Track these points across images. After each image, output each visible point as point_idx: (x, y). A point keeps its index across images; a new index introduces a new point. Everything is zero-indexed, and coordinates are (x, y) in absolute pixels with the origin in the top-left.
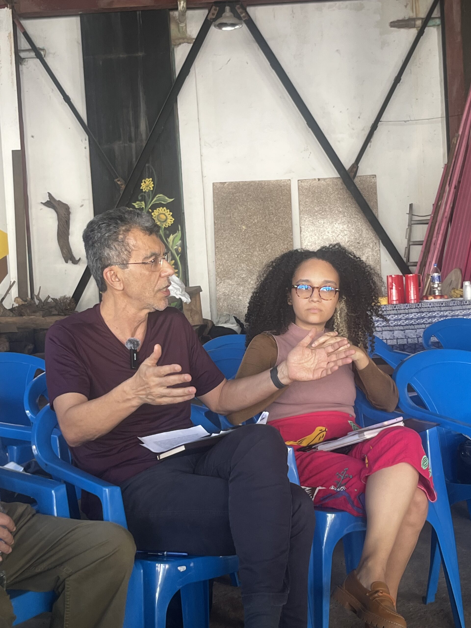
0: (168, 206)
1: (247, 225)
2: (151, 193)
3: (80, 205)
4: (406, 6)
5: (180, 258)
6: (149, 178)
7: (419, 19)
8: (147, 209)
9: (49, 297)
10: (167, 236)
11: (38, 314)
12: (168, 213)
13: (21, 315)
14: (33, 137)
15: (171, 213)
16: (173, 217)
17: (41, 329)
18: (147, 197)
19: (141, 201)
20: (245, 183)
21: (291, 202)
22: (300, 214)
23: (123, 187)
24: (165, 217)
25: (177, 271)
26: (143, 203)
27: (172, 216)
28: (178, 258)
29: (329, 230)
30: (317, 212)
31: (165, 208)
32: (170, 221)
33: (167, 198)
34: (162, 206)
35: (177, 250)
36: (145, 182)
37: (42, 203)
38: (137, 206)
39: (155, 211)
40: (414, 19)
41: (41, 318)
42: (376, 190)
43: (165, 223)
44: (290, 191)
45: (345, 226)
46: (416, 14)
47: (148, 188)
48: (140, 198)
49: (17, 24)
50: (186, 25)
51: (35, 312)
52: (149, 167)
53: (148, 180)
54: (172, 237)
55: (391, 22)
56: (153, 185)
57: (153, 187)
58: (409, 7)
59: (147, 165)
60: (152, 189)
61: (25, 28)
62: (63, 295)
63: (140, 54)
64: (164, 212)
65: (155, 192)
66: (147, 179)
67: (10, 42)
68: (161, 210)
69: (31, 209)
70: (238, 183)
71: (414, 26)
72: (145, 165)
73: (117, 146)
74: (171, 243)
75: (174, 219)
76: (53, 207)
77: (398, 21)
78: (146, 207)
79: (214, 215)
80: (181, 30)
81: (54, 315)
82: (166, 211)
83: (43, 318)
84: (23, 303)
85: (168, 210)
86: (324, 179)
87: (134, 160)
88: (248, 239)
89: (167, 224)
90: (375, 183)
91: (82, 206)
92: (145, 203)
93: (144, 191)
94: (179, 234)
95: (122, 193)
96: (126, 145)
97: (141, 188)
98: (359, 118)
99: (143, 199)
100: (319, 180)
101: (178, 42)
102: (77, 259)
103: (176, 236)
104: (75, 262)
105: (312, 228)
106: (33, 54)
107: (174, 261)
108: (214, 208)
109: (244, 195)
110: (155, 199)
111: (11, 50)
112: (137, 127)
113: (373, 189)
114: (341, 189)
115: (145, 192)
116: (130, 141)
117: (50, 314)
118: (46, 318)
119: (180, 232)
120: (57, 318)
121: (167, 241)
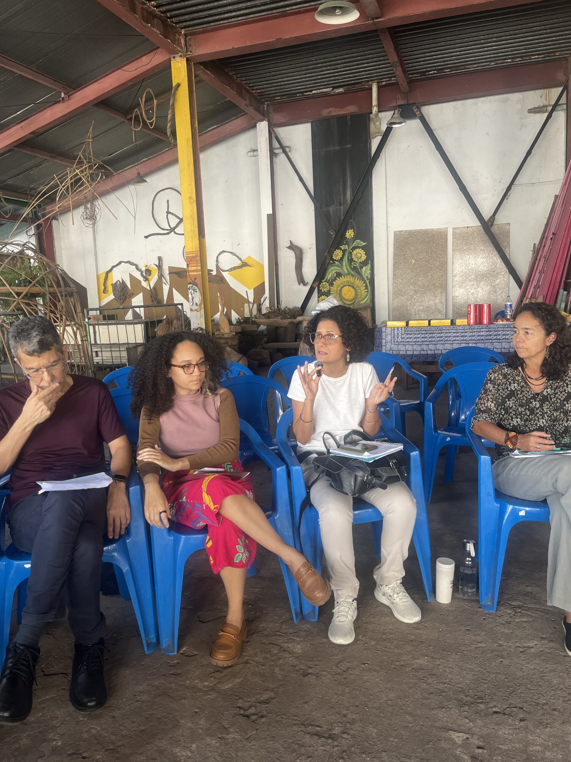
0: (363, 248)
1: (415, 260)
2: (352, 239)
3: (309, 249)
4: (541, 97)
5: (369, 282)
6: (351, 229)
7: (550, 105)
8: (349, 250)
9: (286, 307)
10: (361, 268)
12: (362, 252)
13: (269, 318)
14: (282, 204)
18: (349, 242)
19: (345, 245)
20: (416, 231)
21: (447, 243)
22: (453, 251)
23: (334, 236)
24: (360, 255)
25: (367, 290)
27: (365, 254)
28: (368, 282)
29: (473, 262)
30: (465, 250)
31: (360, 249)
32: (364, 257)
33: (362, 242)
34: (358, 247)
35: (367, 277)
36: (348, 232)
38: (343, 248)
39: (354, 251)
40: (546, 106)
42: (509, 234)
43: (360, 259)
44: (446, 235)
45: (484, 260)
46: (549, 102)
47: (351, 236)
48: (345, 243)
49: (271, 131)
50: (380, 123)
51: (277, 316)
52: (351, 222)
53: (351, 231)
54: (364, 268)
55: (529, 110)
57: (354, 235)
58: (544, 97)
60: (353, 237)
61: (277, 133)
62: (295, 306)
63: (348, 146)
64: (360, 252)
65: (355, 239)
67: (267, 144)
68: (358, 250)
69: (280, 251)
70: (411, 231)
71: (546, 111)
72: (349, 221)
73: (332, 209)
74: (364, 272)
75: (366, 257)
76: (293, 250)
77: (535, 108)
78: (348, 248)
79: (394, 253)
80: (377, 127)
84: (272, 310)
86: (472, 227)
87: (342, 217)
88: (415, 269)
89: (362, 260)
90: (509, 229)
92: (348, 246)
94: (369, 266)
95: (333, 239)
96: (337, 208)
97: (346, 236)
98: (500, 182)
99: (347, 243)
100: (468, 227)
101: (375, 135)
103: (367, 268)
104: (305, 284)
105: (460, 261)
106: (281, 151)
107: (365, 284)
108: (394, 248)
109: (415, 239)
110: (354, 243)
111: (267, 149)
112: (345, 195)
113: (507, 234)
114: (483, 234)
115: (348, 239)
116: (340, 205)
117: (286, 318)
118: (283, 320)
119: (370, 265)
120: (290, 320)
121: (361, 271)
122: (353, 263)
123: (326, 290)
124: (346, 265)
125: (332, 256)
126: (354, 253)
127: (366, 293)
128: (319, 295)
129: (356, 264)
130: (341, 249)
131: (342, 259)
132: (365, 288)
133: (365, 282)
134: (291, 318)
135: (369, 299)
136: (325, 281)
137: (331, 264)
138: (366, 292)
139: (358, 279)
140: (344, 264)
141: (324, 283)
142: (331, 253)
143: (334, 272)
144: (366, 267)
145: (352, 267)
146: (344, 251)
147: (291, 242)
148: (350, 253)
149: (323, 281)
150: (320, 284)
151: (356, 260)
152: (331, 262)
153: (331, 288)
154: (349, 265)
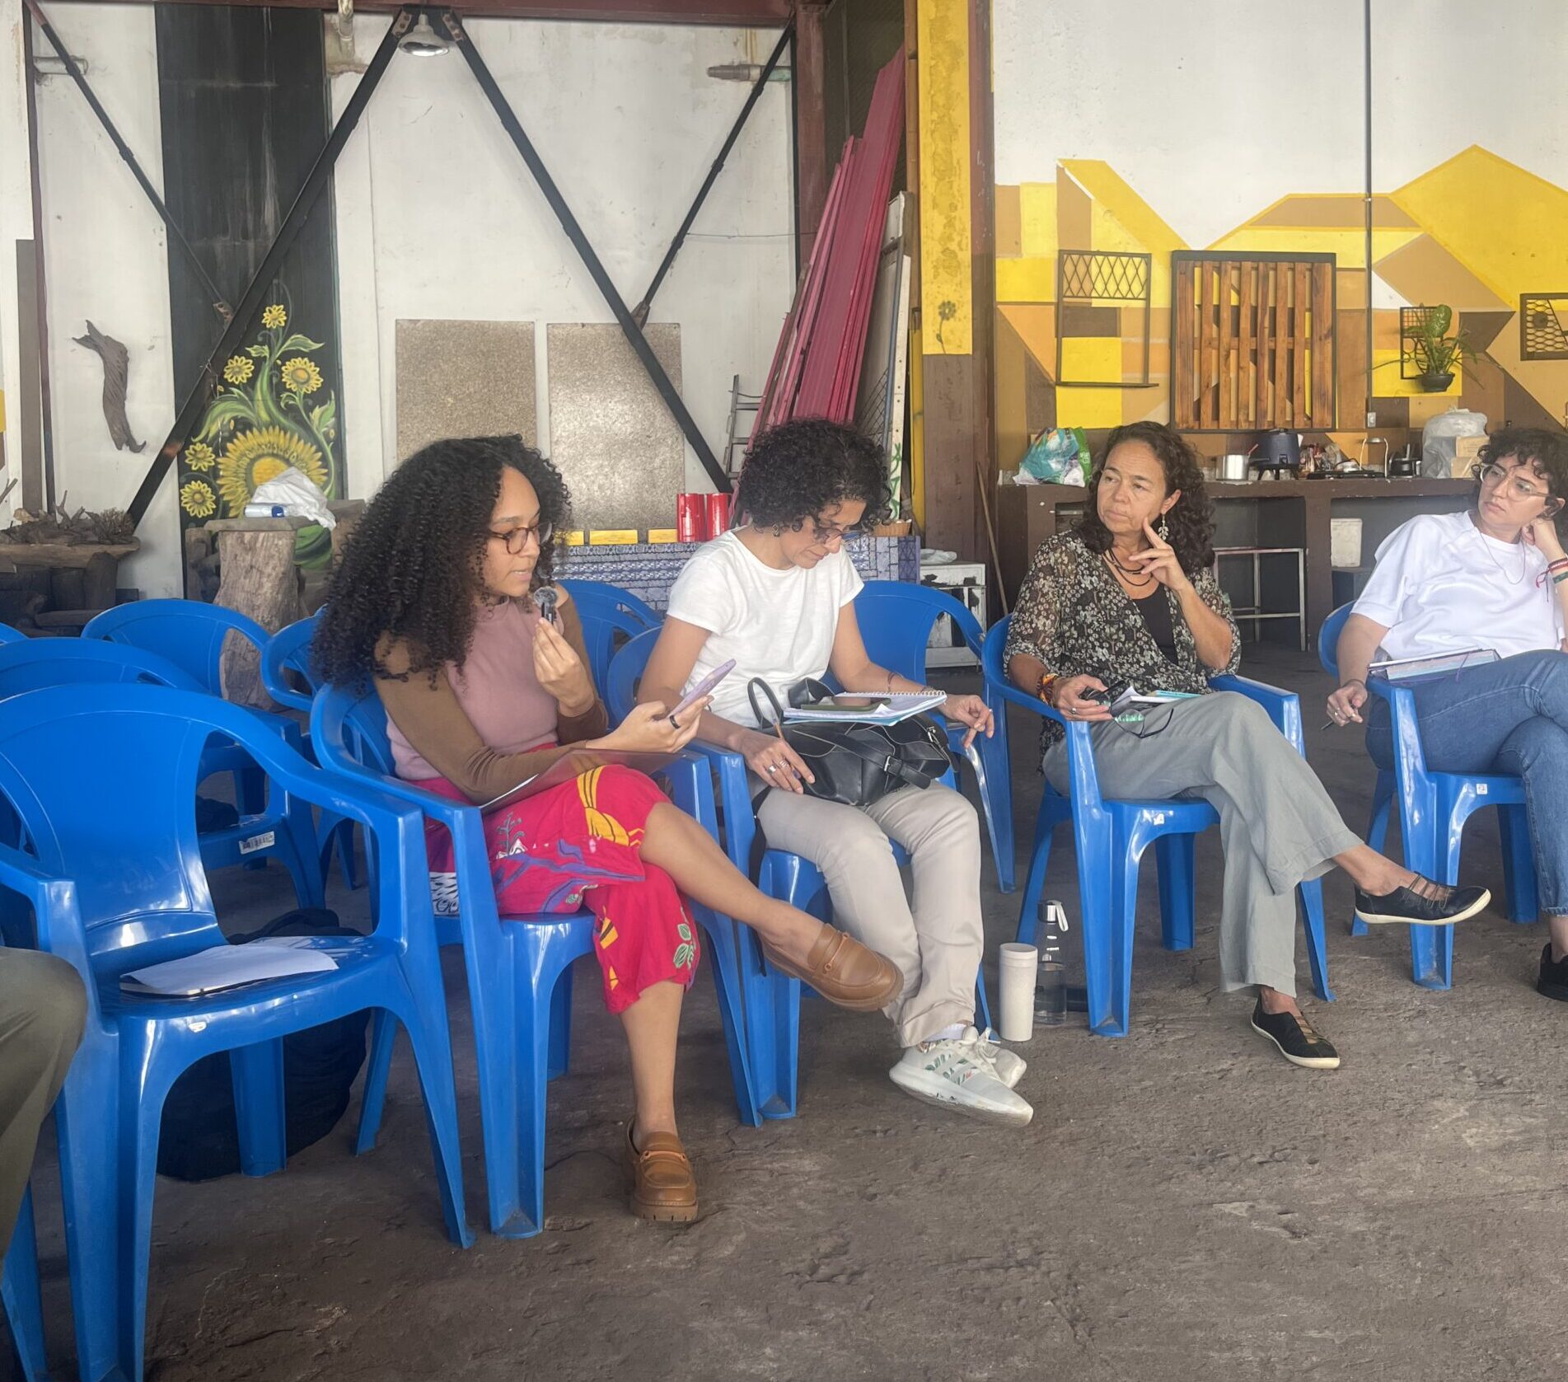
0: (312, 356)
1: (455, 397)
2: (281, 331)
3: (148, 347)
4: (736, 44)
5: (332, 450)
6: (278, 305)
8: (273, 360)
9: (83, 510)
10: (309, 409)
11: (60, 540)
12: (312, 369)
14: (59, 217)
15: (318, 369)
16: (321, 376)
17: (65, 568)
18: (273, 339)
19: (262, 344)
20: (453, 324)
21: (532, 362)
22: (547, 384)
23: (230, 317)
24: (306, 376)
25: (326, 471)
26: (266, 347)
27: (319, 373)
28: (328, 449)
29: (599, 412)
30: (578, 380)
31: (306, 359)
32: (316, 382)
33: (310, 342)
34: (302, 355)
35: (326, 435)
36: (270, 312)
37: (74, 339)
38: (254, 354)
39: (287, 363)
41: (65, 548)
42: (680, 349)
43: (305, 386)
44: (532, 341)
45: (626, 408)
47: (277, 323)
48: (260, 339)
51: (54, 536)
52: (278, 286)
53: (277, 308)
54: (317, 411)
55: (709, 70)
56: (285, 318)
57: (286, 321)
59: (275, 281)
60: (283, 324)
62: (109, 507)
63: (268, 85)
64: (304, 367)
65: (289, 330)
66: (274, 306)
67: (18, 41)
68: (299, 362)
69: (53, 348)
70: (442, 322)
71: (747, 78)
72: (271, 281)
73: (220, 245)
74: (316, 422)
75: (322, 380)
76: (97, 348)
77: (722, 67)
78: (270, 355)
79: (398, 375)
80: (345, 50)
81: (92, 543)
82: (308, 364)
83: (69, 548)
84: (32, 519)
85: (313, 364)
86: (592, 325)
87: (251, 270)
88: (456, 420)
89: (310, 389)
90: (678, 337)
91: (152, 348)
92: (270, 348)
93: (268, 326)
94: (331, 407)
95: (226, 328)
96: (237, 243)
97: (263, 321)
98: (654, 226)
99: (267, 341)
100: (583, 325)
101: (338, 68)
102: (140, 443)
103: (327, 410)
104: (136, 448)
105: (569, 407)
106: (61, 67)
107: (320, 454)
108: (397, 363)
109: (451, 343)
110: (289, 342)
111: (18, 57)
112: (259, 212)
113: (675, 346)
115: (270, 330)
116: (246, 237)
117: (84, 541)
118: (76, 548)
119: (333, 402)
120: (96, 549)
121: (309, 418)
122: (284, 395)
123: (204, 465)
124: (264, 401)
125: (224, 373)
127: (325, 478)
128: (183, 479)
129: (294, 399)
130: (248, 356)
131: (252, 381)
132: (320, 463)
133: (320, 448)
134: (99, 543)
135: (332, 496)
136: (202, 442)
137: (220, 393)
138: (324, 474)
139: (299, 440)
140: (259, 397)
141: (199, 447)
142: (219, 365)
143: (228, 416)
144: (323, 408)
145: (283, 405)
146: (258, 362)
148: (277, 369)
149: (195, 441)
150: (186, 448)
151: (294, 387)
152: (221, 388)
153: (219, 460)
154: (273, 400)
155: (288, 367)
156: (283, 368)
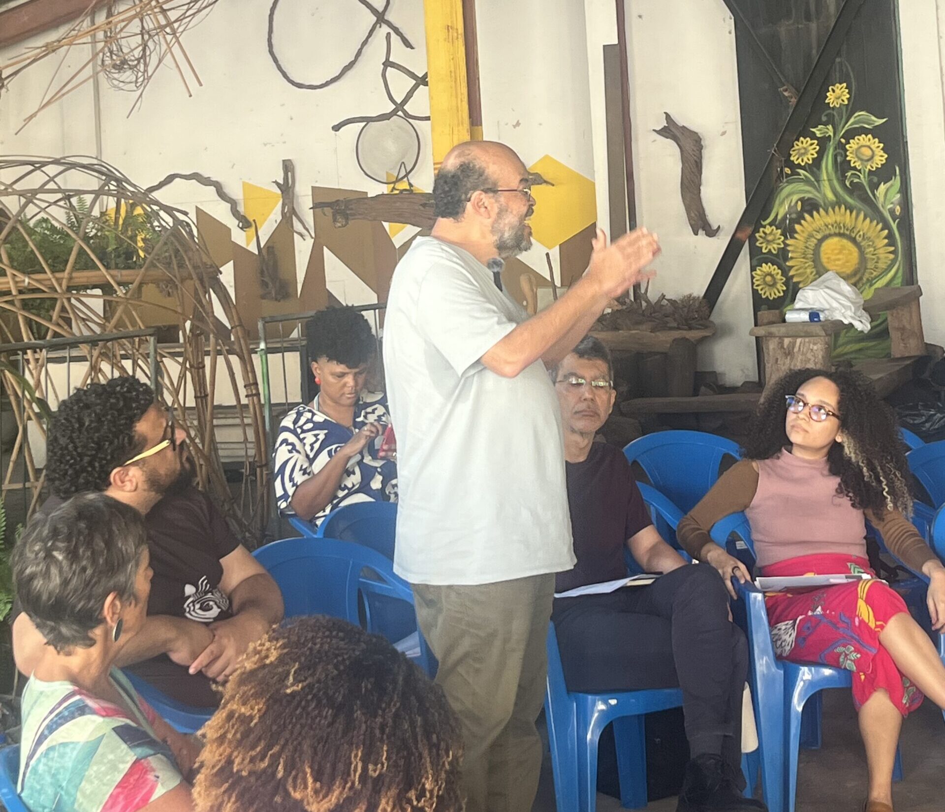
0: (875, 132)
2: (844, 109)
3: (721, 132)
5: (899, 226)
6: (840, 83)
8: (837, 138)
9: (663, 296)
10: (875, 187)
11: (644, 327)
12: (876, 144)
14: (640, 17)
15: (882, 145)
16: (885, 152)
17: (650, 353)
18: (837, 117)
19: (826, 124)
23: (794, 101)
24: (869, 153)
25: (892, 249)
26: (830, 127)
27: (882, 149)
28: (894, 226)
31: (870, 136)
32: (880, 159)
33: (873, 118)
34: (866, 132)
35: (892, 212)
36: (834, 91)
37: (654, 130)
38: (818, 134)
39: (851, 141)
41: (648, 333)
43: (870, 163)
47: (840, 101)
48: (824, 119)
52: (841, 64)
53: (840, 86)
54: (883, 187)
56: (848, 96)
57: (849, 99)
59: (838, 60)
60: (846, 102)
62: (687, 292)
64: (868, 144)
65: (852, 108)
66: (837, 85)
68: (863, 139)
69: (637, 140)
72: (835, 61)
73: (784, 29)
74: (881, 199)
75: (886, 156)
76: (675, 138)
78: (835, 134)
81: (671, 329)
82: (872, 141)
83: (652, 334)
84: (620, 307)
85: (877, 140)
87: (814, 52)
89: (874, 166)
91: (724, 133)
92: (834, 128)
93: (831, 106)
94: (896, 182)
95: (791, 111)
96: (800, 26)
97: (827, 101)
99: (831, 121)
102: (715, 227)
103: (892, 186)
104: (711, 232)
107: (886, 232)
110: (852, 120)
115: (833, 109)
116: (808, 18)
117: (663, 327)
118: (658, 333)
119: (898, 178)
120: (677, 334)
121: (874, 195)
122: (849, 174)
123: (774, 247)
124: (829, 180)
125: (790, 155)
126: (853, 145)
127: (892, 256)
128: (755, 262)
129: (859, 177)
130: (813, 136)
131: (817, 162)
132: (886, 241)
133: (886, 226)
134: (678, 328)
135: (900, 274)
136: (771, 224)
137: (787, 175)
138: (890, 252)
139: (865, 219)
140: (824, 176)
141: (768, 230)
142: (786, 147)
143: (795, 198)
144: (889, 184)
145: (848, 184)
146: (823, 142)
147: (668, 116)
148: (841, 148)
149: (764, 223)
150: (756, 230)
151: (858, 165)
152: (787, 170)
153: (788, 242)
154: (838, 179)
155: (852, 145)
156: (847, 146)
